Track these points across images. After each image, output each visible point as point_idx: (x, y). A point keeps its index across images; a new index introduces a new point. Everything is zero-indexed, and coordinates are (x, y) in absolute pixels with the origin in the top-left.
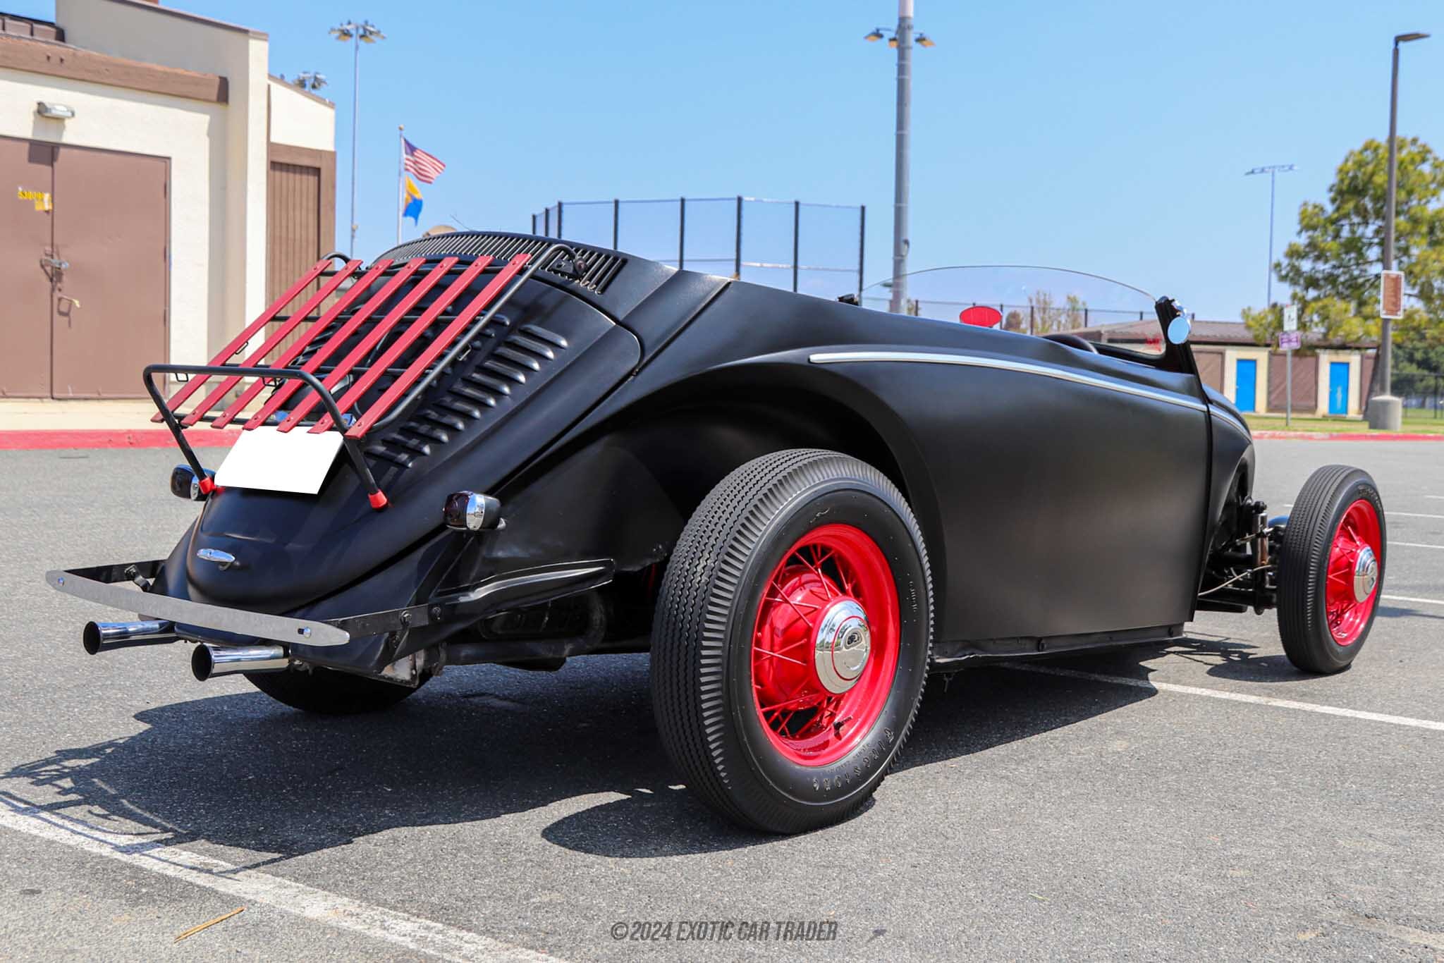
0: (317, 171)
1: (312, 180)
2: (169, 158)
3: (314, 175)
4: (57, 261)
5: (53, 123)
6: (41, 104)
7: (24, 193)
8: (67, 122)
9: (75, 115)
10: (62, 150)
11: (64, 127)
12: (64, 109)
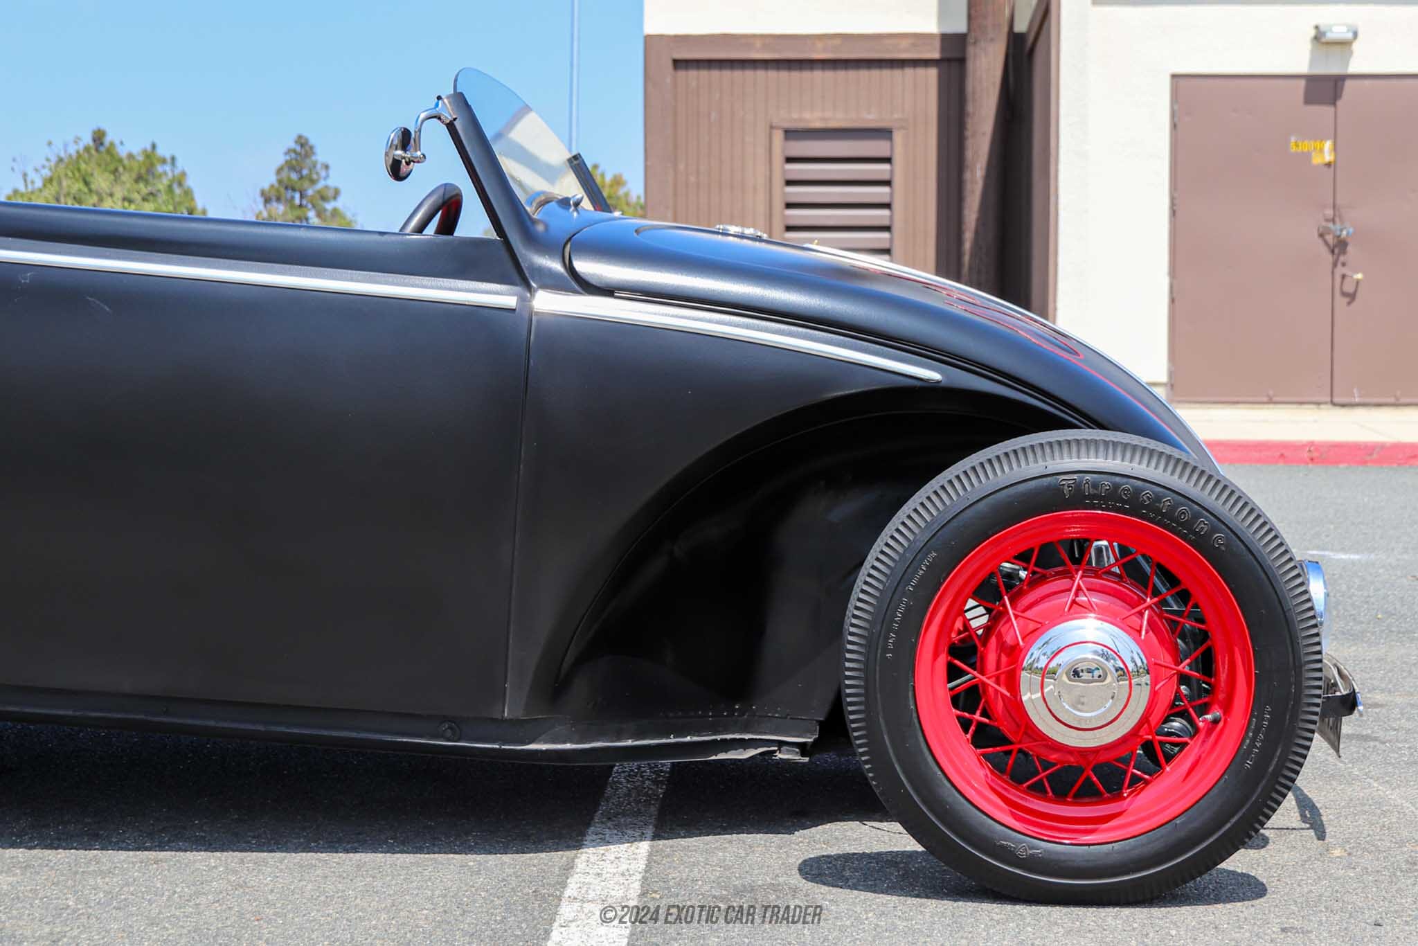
4: (1338, 226)
5: (1337, 49)
6: (1317, 27)
7: (1297, 145)
8: (1356, 46)
9: (1360, 36)
10: (1348, 84)
11: (1351, 53)
12: (1344, 29)
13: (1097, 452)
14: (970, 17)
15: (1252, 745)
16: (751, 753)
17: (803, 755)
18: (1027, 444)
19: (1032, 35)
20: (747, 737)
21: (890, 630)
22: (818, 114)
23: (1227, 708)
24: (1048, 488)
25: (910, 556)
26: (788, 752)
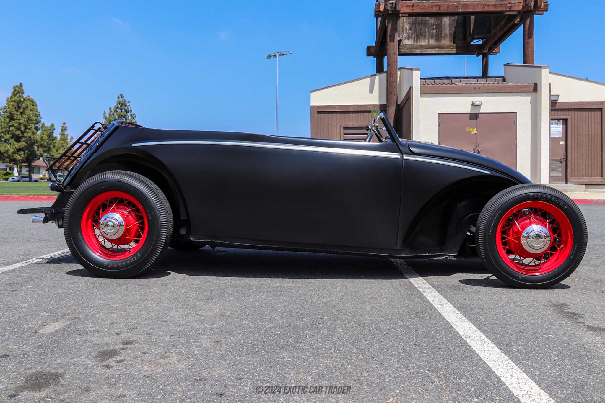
0: (601, 109)
1: (599, 113)
2: (516, 113)
3: (600, 111)
4: (478, 148)
5: (477, 107)
6: (472, 102)
7: (468, 129)
8: (481, 106)
9: (483, 104)
10: (480, 115)
11: (480, 108)
12: (479, 102)
13: (533, 188)
14: (387, 101)
15: (573, 253)
16: (443, 258)
17: (454, 258)
18: (515, 188)
19: (403, 105)
20: (442, 254)
21: (490, 228)
22: (356, 124)
23: (566, 245)
24: (527, 196)
25: (495, 212)
26: (451, 257)
